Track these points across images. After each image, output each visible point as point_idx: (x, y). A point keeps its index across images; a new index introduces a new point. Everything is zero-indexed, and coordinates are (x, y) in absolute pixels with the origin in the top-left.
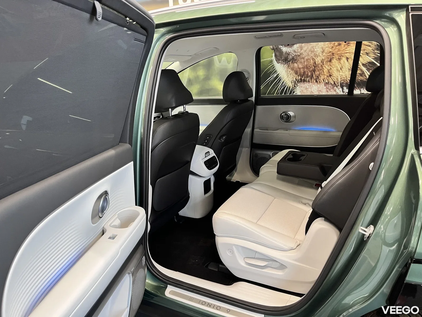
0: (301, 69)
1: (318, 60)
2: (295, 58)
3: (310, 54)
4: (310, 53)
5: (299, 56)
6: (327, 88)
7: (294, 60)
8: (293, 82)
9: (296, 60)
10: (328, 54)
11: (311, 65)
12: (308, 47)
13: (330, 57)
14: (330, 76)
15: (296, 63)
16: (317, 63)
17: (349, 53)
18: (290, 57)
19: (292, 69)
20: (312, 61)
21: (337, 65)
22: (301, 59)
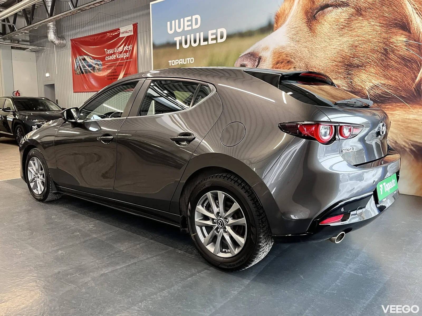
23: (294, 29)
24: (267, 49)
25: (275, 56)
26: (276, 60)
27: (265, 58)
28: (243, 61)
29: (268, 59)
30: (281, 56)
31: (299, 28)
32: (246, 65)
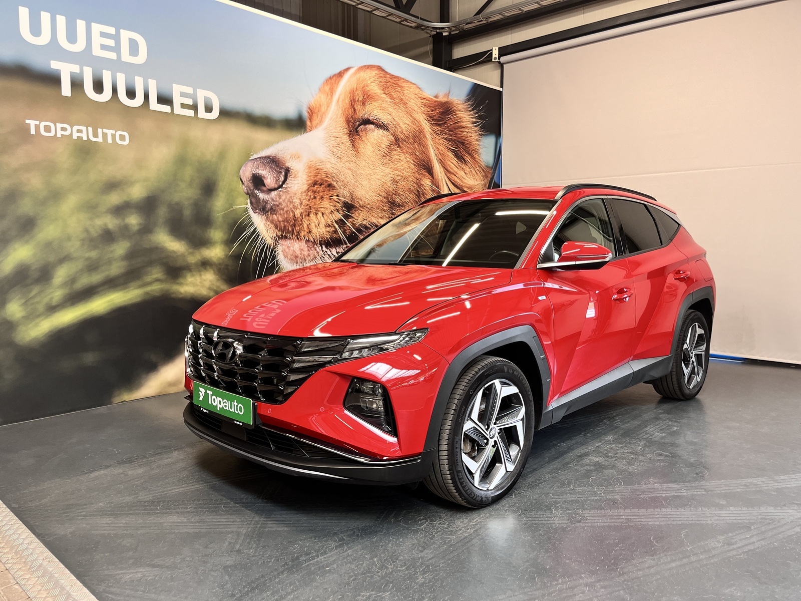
0: (282, 223)
1: (298, 213)
2: (274, 208)
3: (289, 205)
4: (289, 203)
5: (278, 206)
6: (308, 247)
7: (273, 210)
8: (273, 238)
9: (275, 210)
10: (306, 207)
11: (291, 218)
12: (286, 198)
13: (307, 210)
14: (310, 232)
15: (276, 214)
16: (296, 216)
17: (324, 208)
18: (268, 207)
19: (272, 222)
20: (291, 213)
21: (315, 221)
22: (280, 210)
23: (333, 138)
24: (299, 157)
25: (310, 172)
26: (313, 179)
27: (296, 172)
28: (258, 168)
29: (300, 174)
30: (319, 173)
31: (339, 139)
32: (264, 177)
